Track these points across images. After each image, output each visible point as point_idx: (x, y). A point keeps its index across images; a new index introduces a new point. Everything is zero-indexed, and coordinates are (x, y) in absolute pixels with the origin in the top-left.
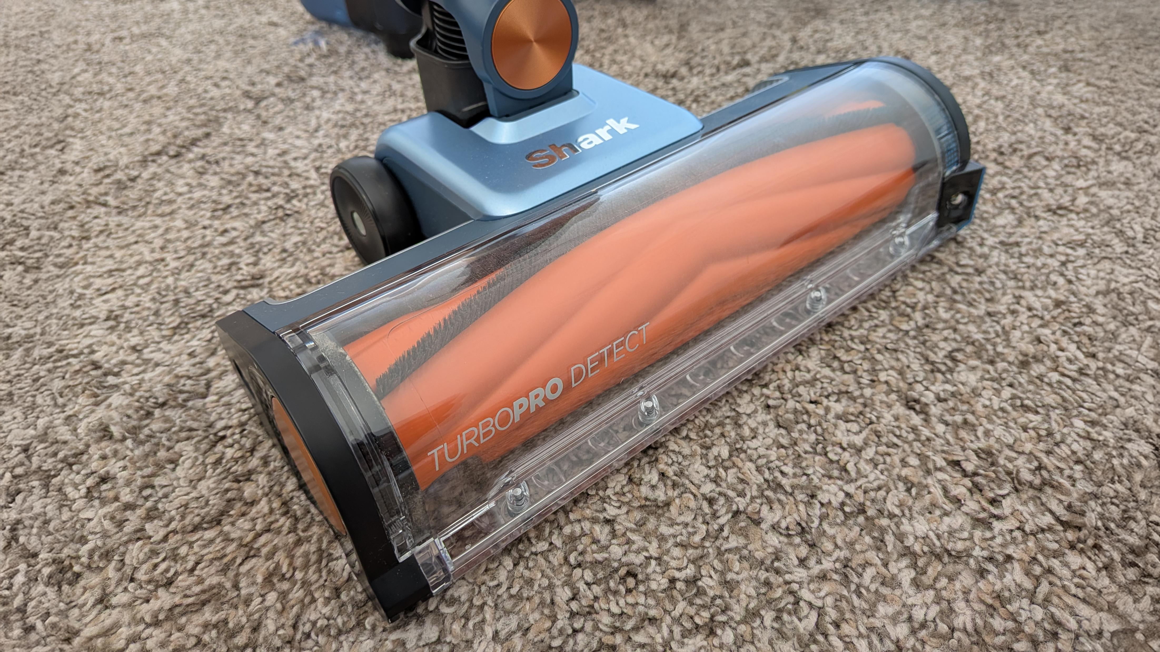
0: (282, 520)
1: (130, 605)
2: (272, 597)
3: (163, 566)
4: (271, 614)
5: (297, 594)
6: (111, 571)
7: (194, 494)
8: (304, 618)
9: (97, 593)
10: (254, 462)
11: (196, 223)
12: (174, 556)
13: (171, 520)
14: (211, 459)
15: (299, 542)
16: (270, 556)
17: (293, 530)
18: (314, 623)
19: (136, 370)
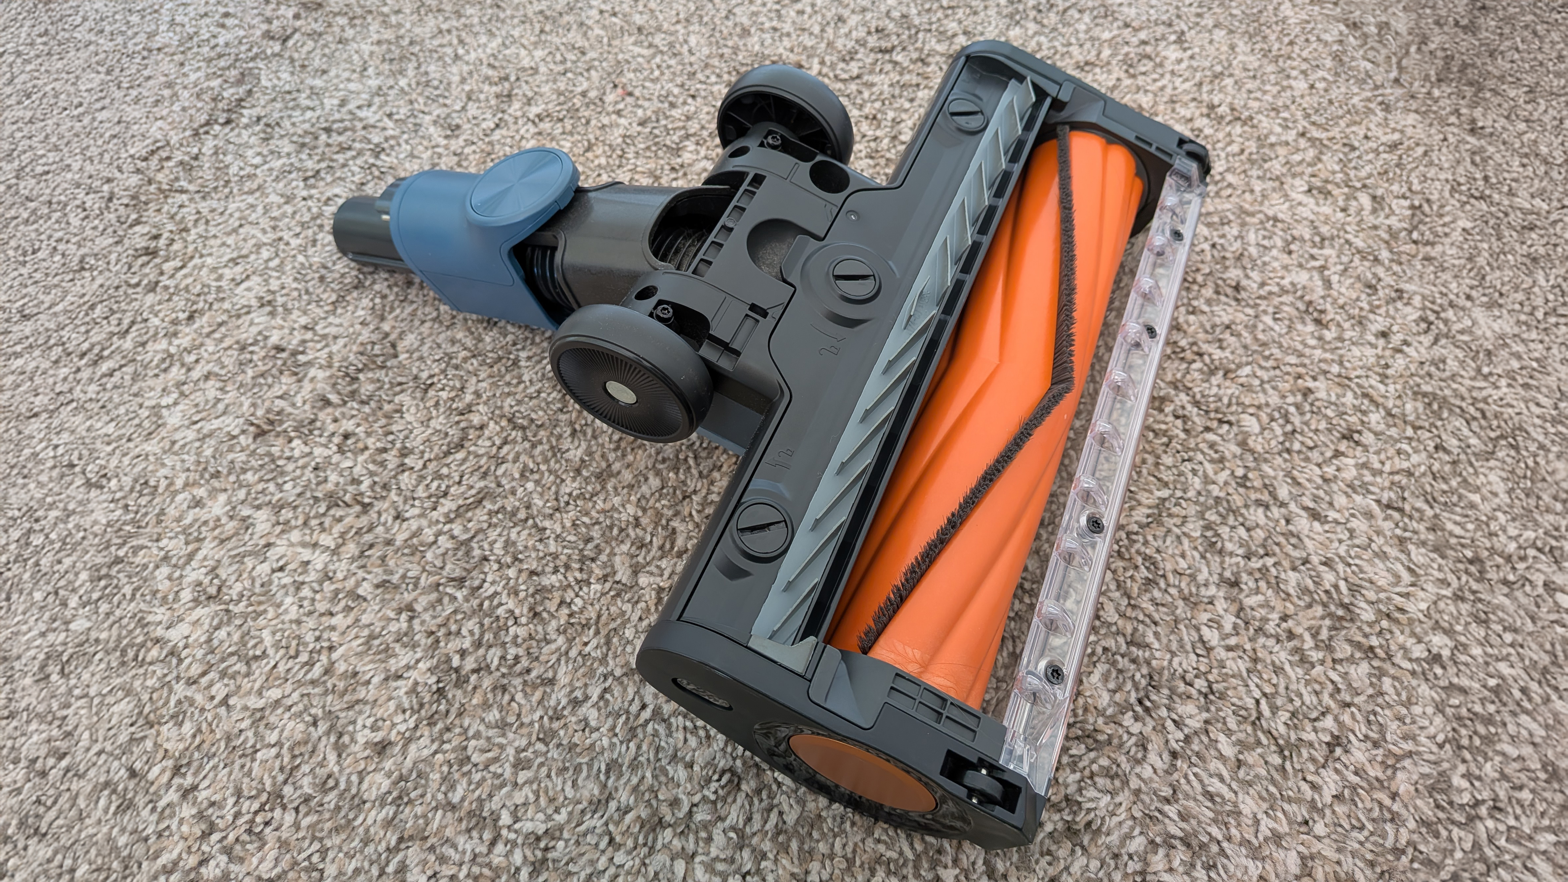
0: (514, 433)
1: (422, 515)
2: (530, 486)
3: (435, 484)
4: (535, 496)
5: (548, 479)
6: (393, 496)
7: (430, 431)
8: (562, 492)
9: (393, 512)
10: (469, 398)
11: (294, 196)
12: (438, 476)
13: (423, 452)
14: (431, 403)
15: (534, 446)
16: (516, 460)
17: (525, 438)
18: (570, 495)
19: (319, 346)
